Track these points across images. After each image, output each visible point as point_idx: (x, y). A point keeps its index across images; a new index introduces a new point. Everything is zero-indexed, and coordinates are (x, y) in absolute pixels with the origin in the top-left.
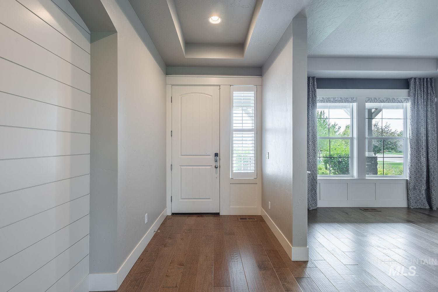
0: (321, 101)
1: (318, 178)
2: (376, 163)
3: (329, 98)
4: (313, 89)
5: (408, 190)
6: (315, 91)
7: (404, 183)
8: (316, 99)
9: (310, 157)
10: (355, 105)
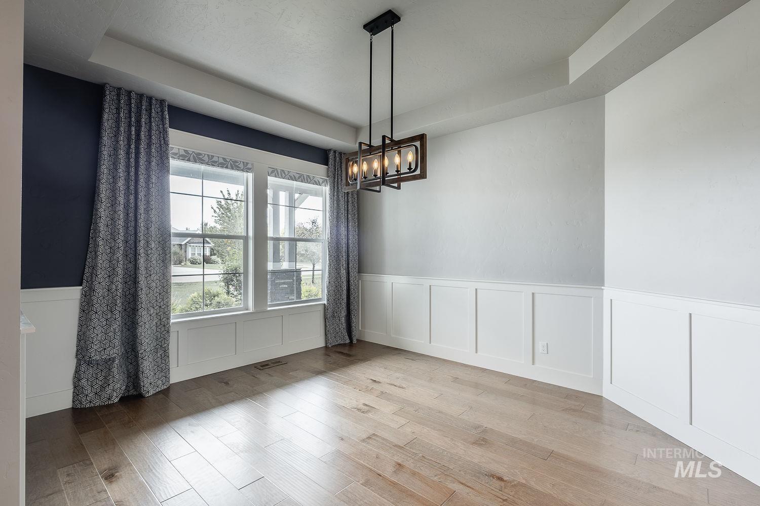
0: (182, 156)
1: (172, 321)
2: (299, 280)
3: (200, 154)
4: (161, 126)
5: (325, 319)
6: (165, 132)
7: (321, 309)
8: (167, 149)
9: (153, 275)
10: (250, 176)
